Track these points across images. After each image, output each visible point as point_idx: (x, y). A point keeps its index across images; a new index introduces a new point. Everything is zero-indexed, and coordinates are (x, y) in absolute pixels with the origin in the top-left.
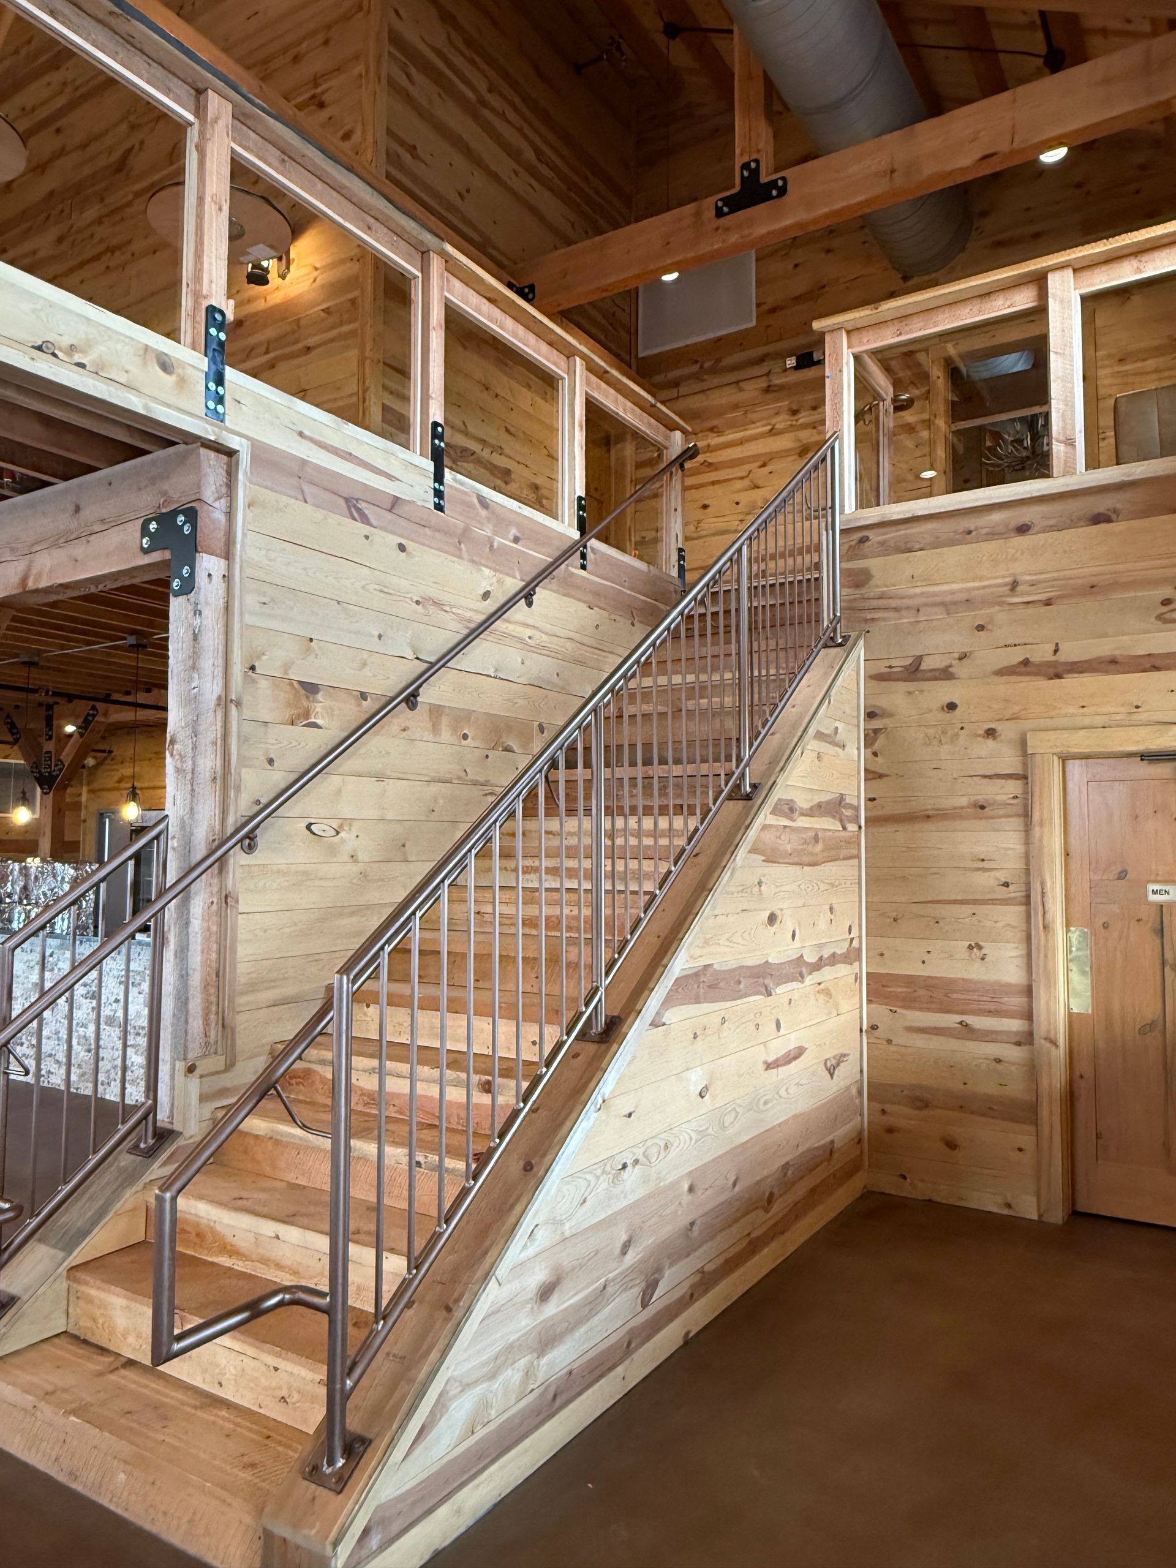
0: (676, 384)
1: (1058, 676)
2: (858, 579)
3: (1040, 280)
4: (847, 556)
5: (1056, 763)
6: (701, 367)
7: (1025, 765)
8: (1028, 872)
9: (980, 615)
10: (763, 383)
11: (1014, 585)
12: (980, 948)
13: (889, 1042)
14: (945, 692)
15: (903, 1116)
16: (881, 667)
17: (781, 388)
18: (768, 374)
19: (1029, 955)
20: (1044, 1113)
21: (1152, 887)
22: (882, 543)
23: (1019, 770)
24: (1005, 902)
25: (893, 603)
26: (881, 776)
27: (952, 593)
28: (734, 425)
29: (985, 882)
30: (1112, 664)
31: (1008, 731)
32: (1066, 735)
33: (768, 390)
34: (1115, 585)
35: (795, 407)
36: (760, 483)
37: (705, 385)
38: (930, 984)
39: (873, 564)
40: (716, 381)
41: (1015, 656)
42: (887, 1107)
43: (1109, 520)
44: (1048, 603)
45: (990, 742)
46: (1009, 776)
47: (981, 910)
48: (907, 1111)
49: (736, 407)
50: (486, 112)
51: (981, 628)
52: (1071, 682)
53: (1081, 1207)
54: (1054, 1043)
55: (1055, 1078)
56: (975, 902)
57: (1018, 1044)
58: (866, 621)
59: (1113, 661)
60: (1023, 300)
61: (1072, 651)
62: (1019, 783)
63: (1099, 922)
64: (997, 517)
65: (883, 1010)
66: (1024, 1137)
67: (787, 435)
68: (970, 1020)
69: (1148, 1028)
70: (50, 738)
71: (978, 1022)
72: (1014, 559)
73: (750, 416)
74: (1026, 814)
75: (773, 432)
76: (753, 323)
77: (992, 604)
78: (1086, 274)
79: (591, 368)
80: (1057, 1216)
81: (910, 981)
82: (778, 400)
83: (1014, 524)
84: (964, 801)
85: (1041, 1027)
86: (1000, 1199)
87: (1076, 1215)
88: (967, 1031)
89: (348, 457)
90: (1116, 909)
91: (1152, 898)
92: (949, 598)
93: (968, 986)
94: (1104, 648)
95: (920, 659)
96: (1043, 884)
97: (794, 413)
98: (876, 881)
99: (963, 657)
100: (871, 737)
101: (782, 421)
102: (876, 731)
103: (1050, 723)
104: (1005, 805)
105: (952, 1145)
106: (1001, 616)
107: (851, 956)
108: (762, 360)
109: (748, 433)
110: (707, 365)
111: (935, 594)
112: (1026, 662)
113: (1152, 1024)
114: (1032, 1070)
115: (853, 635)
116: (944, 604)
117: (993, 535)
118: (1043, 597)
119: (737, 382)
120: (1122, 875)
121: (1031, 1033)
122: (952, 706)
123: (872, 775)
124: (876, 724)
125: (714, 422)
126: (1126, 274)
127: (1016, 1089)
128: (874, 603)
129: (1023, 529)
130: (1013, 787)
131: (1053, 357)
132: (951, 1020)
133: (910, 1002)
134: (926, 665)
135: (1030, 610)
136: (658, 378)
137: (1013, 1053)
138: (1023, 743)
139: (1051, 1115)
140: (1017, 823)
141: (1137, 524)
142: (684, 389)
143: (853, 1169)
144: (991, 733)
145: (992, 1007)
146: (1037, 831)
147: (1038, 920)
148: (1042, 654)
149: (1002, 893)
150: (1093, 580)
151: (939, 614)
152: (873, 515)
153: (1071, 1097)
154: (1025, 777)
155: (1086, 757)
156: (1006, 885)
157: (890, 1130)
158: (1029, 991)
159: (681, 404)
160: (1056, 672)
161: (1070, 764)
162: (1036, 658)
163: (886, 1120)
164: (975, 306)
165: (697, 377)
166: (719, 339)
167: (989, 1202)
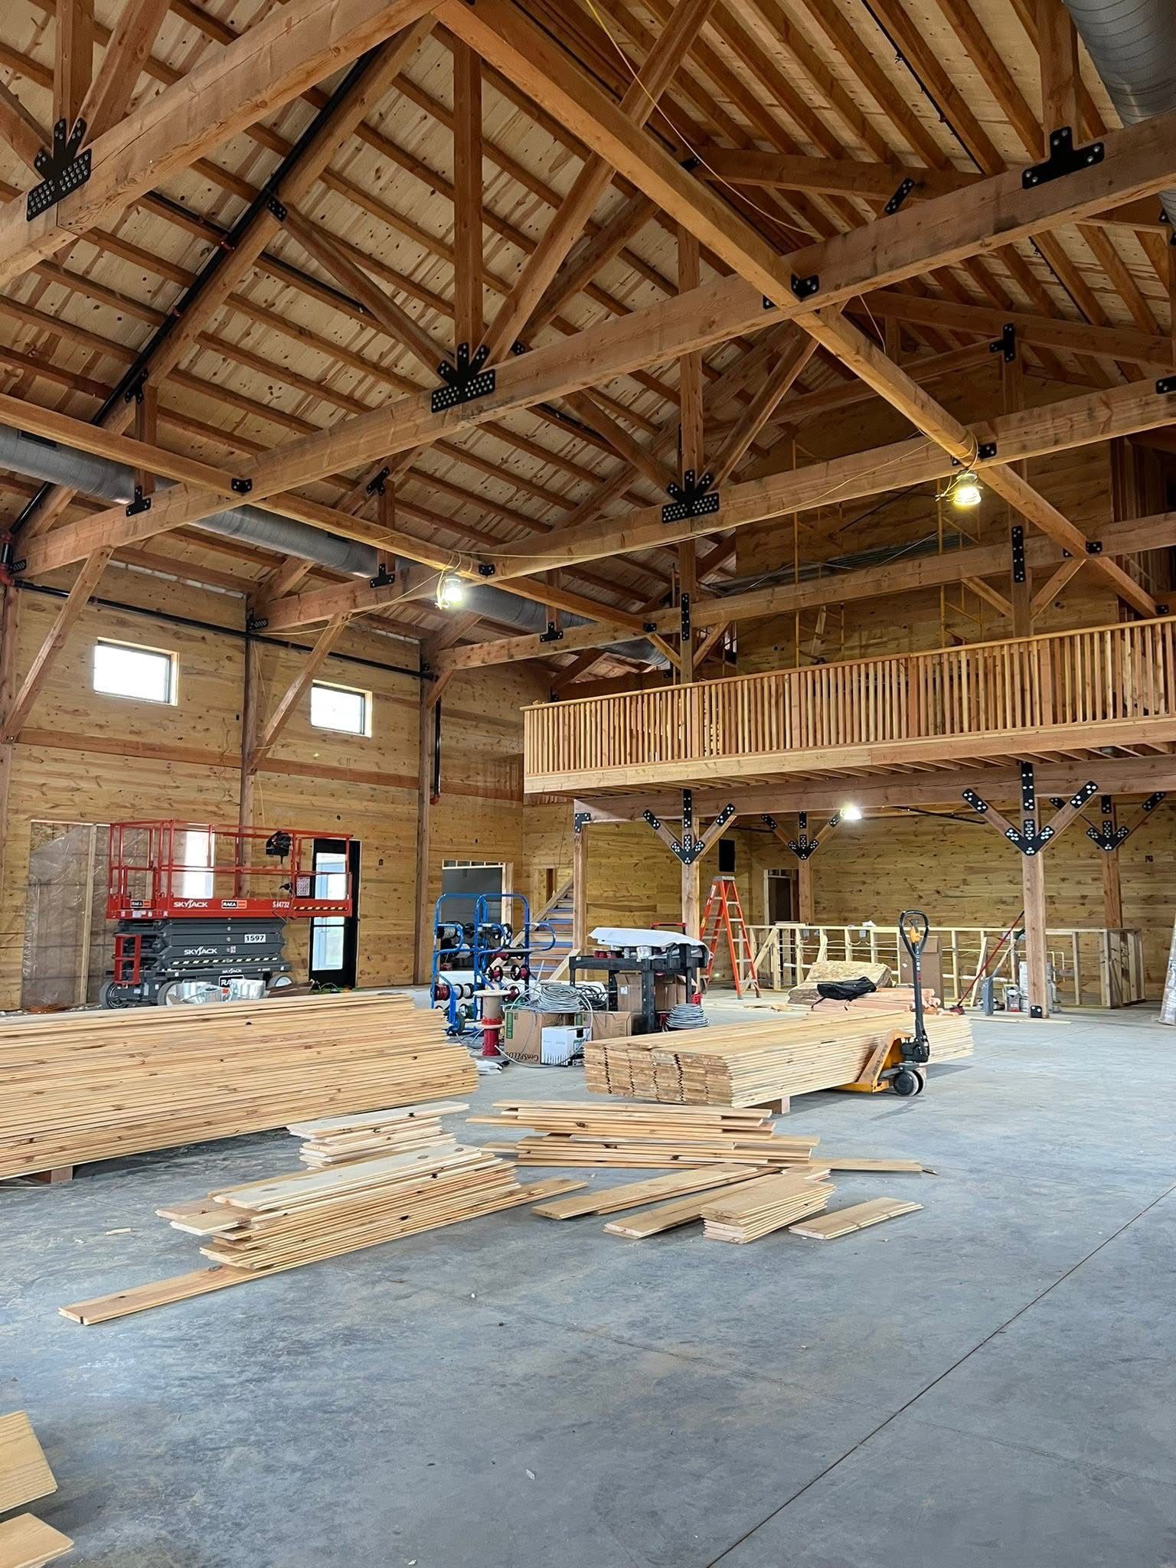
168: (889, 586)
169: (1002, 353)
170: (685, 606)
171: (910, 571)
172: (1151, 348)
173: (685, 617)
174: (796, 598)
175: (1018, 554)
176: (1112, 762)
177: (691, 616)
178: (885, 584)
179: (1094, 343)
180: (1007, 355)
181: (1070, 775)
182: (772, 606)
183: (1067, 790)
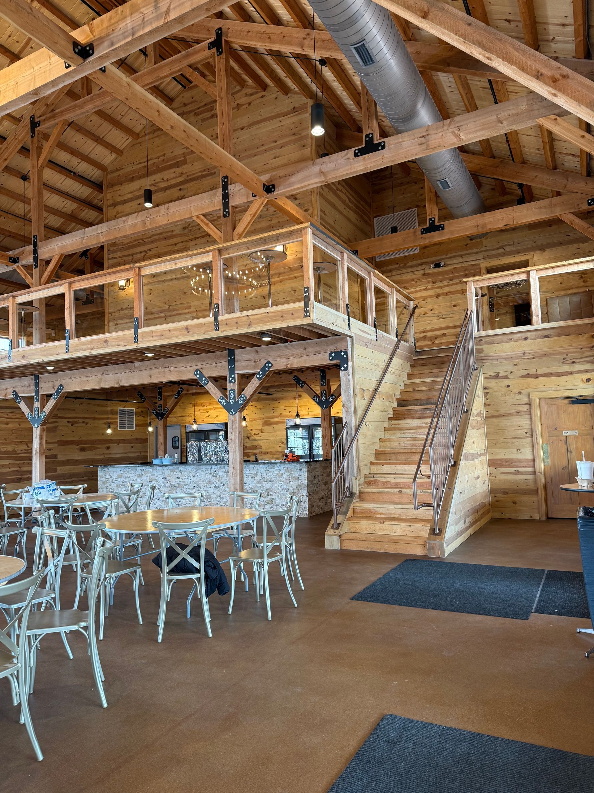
0: (391, 271)
1: (537, 378)
2: (480, 351)
3: (528, 273)
4: (477, 344)
5: (538, 400)
6: (399, 266)
7: (530, 401)
8: (532, 429)
9: (516, 361)
10: (422, 272)
11: (524, 353)
12: (520, 450)
13: (496, 477)
14: (507, 382)
15: (500, 497)
16: (488, 375)
17: (429, 274)
18: (424, 269)
19: (533, 451)
20: (539, 491)
21: (564, 432)
22: (486, 341)
23: (528, 402)
24: (526, 437)
25: (491, 358)
26: (489, 405)
27: (507, 355)
28: (412, 286)
29: (521, 432)
30: (551, 375)
31: (523, 392)
32: (540, 393)
33: (424, 275)
34: (551, 354)
35: (434, 281)
36: (422, 306)
37: (401, 272)
38: (507, 461)
39: (484, 347)
40: (405, 271)
41: (526, 372)
42: (496, 495)
43: (549, 337)
44: (534, 358)
45: (520, 395)
46: (525, 404)
47: (519, 440)
48: (502, 495)
49: (413, 280)
50: (338, 192)
51: (515, 365)
52: (541, 379)
53: (549, 517)
54: (541, 473)
55: (541, 483)
56: (518, 438)
57: (532, 474)
58: (483, 363)
59: (551, 374)
60: (523, 277)
61: (540, 372)
62: (528, 406)
63: (551, 442)
64: (519, 335)
65: (493, 469)
66: (534, 499)
67: (432, 290)
68: (518, 469)
69: (564, 468)
70: (161, 399)
71: (520, 470)
72: (524, 347)
73: (418, 283)
74: (531, 414)
75: (426, 289)
76: (418, 251)
77: (519, 359)
78: (539, 272)
79: (398, 291)
80: (544, 518)
81: (500, 460)
82: (428, 278)
83: (523, 337)
84: (513, 411)
85: (537, 470)
86: (529, 516)
87: (548, 518)
88: (517, 472)
89: (365, 332)
90: (555, 438)
91: (564, 434)
92: (506, 357)
93: (517, 460)
94: (549, 370)
95: (499, 373)
96: (536, 432)
97: (434, 283)
98: (489, 434)
99: (511, 373)
100: (486, 395)
101: (430, 285)
102: (487, 393)
103: (535, 390)
104: (524, 412)
105: (515, 503)
106: (521, 361)
107: (484, 454)
108: (422, 264)
109: (418, 289)
110: (402, 265)
111: (502, 356)
112: (528, 374)
113: (565, 467)
114: (536, 481)
115: (479, 367)
116: (505, 358)
117: (518, 340)
118: (532, 357)
119: (413, 272)
120: (556, 429)
121: (535, 472)
122: (508, 386)
123: (486, 405)
124: (487, 391)
125: (405, 285)
126: (550, 272)
127: (532, 486)
128: (485, 358)
129: (526, 339)
130: (527, 407)
131: (532, 293)
132: (513, 470)
133: (501, 466)
134: (501, 375)
135: (529, 360)
136: (384, 269)
137: (530, 477)
138: (529, 395)
139: (541, 492)
140: (528, 417)
141: (556, 338)
142: (393, 273)
143: (488, 512)
144: (520, 393)
145: (524, 465)
146: (534, 418)
147: (535, 442)
148: (533, 372)
149: (525, 435)
150: (545, 353)
151: (504, 361)
152: (482, 333)
153: (546, 488)
154: (530, 404)
155: (545, 399)
156: (526, 433)
157: (497, 501)
158: (534, 460)
159: (393, 278)
160: (537, 376)
161: (542, 401)
162: (531, 373)
163: (496, 498)
164: (510, 277)
165: (398, 269)
166: (406, 256)
167: (526, 517)
168: (151, 224)
169: (215, 50)
170: (35, 245)
171: (162, 213)
172: (304, 38)
173: (35, 252)
174: (97, 235)
175: (226, 196)
176: (281, 347)
177: (39, 251)
178: (148, 223)
179: (269, 38)
180: (218, 51)
181: (256, 357)
182: (84, 241)
183: (255, 367)
